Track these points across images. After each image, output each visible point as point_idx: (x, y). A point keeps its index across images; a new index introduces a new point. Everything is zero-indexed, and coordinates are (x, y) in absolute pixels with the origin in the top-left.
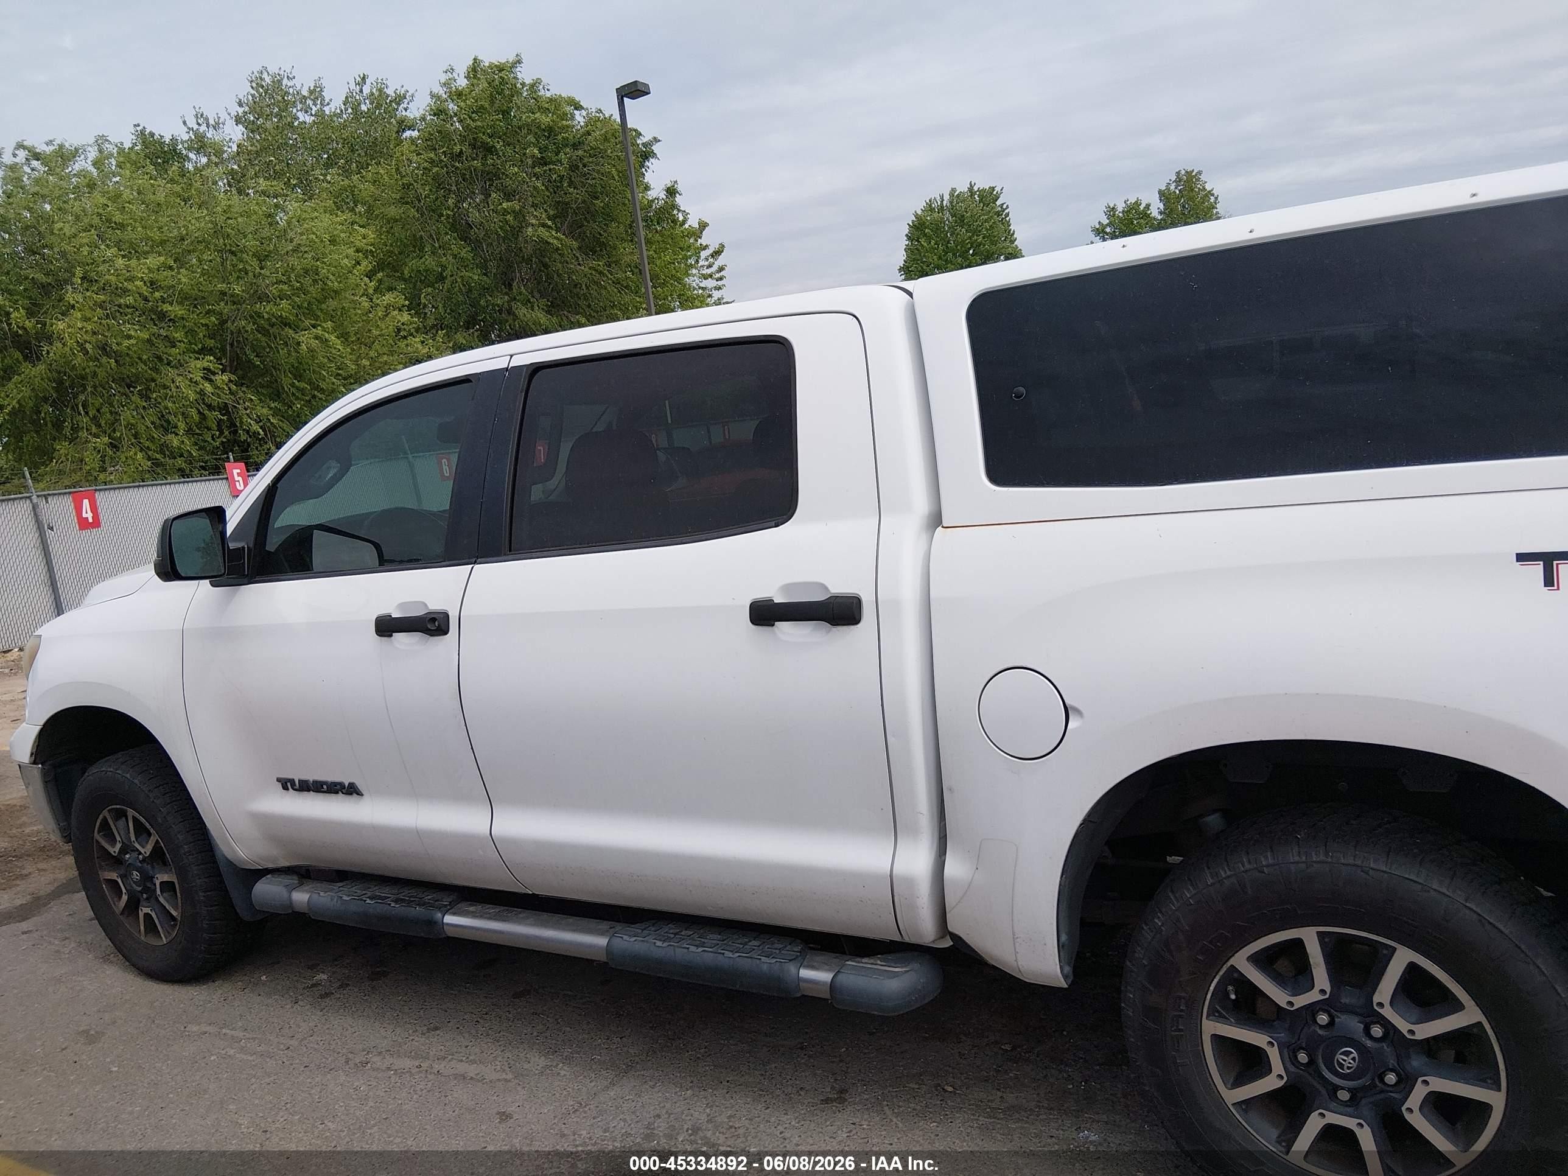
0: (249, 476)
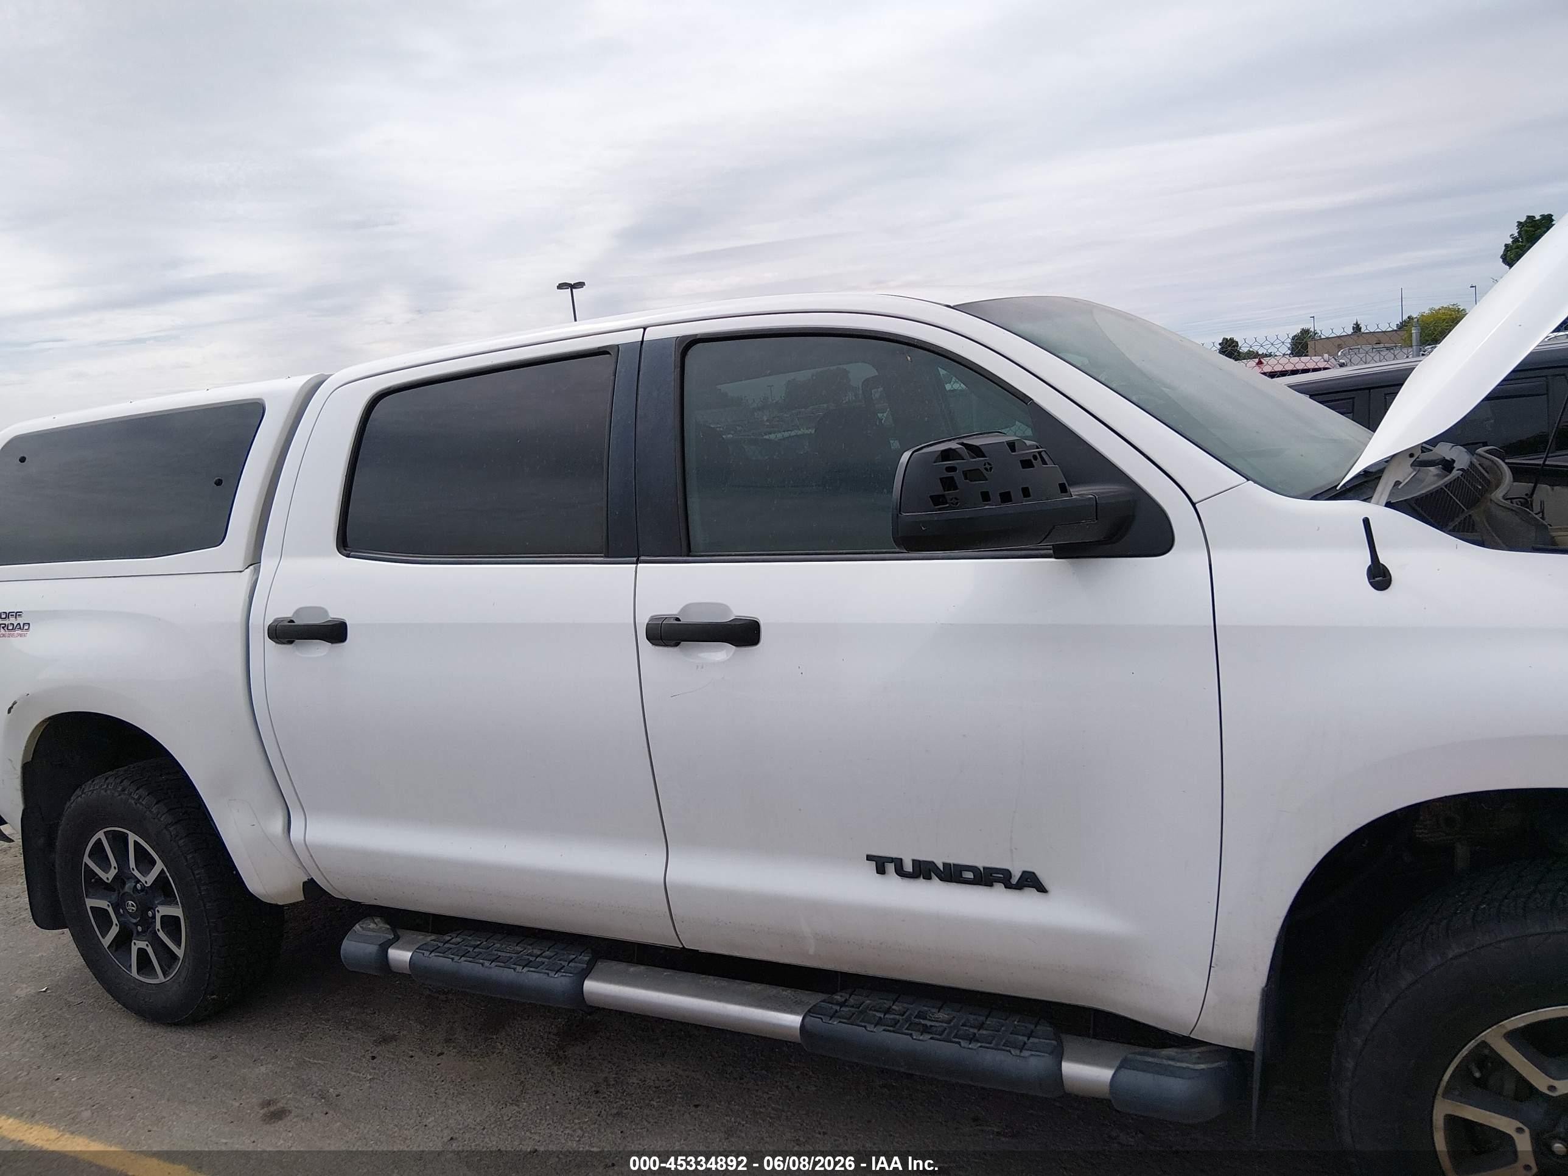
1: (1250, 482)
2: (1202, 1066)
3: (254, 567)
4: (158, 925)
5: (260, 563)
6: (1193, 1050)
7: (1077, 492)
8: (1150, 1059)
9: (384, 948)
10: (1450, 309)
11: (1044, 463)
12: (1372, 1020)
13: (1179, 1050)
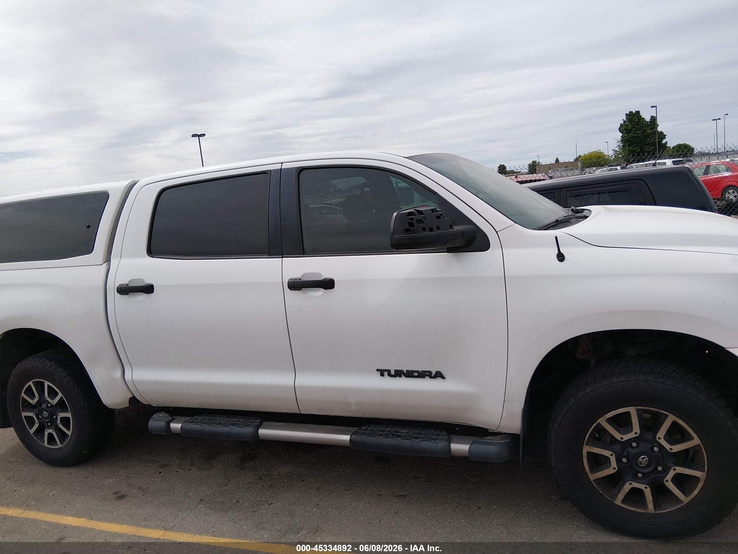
1: (516, 224)
2: (502, 441)
3: (107, 263)
4: (59, 421)
5: (110, 261)
6: (498, 437)
7: (456, 228)
8: (483, 440)
9: (168, 423)
10: (597, 152)
11: (444, 217)
12: (561, 418)
13: (493, 437)
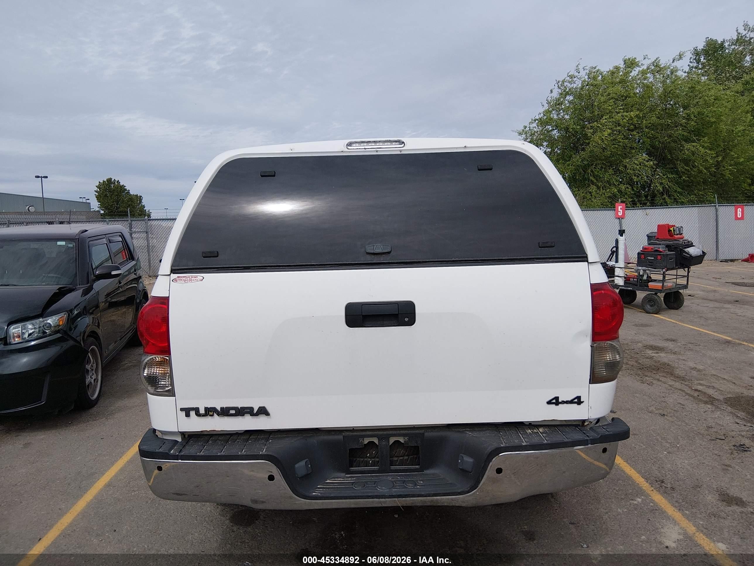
0: (626, 210)
